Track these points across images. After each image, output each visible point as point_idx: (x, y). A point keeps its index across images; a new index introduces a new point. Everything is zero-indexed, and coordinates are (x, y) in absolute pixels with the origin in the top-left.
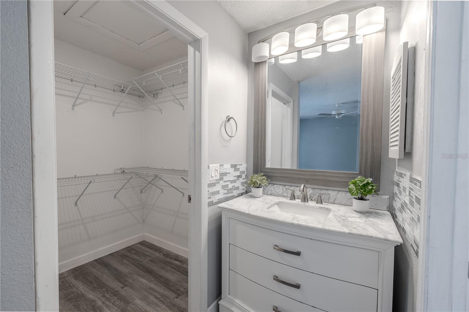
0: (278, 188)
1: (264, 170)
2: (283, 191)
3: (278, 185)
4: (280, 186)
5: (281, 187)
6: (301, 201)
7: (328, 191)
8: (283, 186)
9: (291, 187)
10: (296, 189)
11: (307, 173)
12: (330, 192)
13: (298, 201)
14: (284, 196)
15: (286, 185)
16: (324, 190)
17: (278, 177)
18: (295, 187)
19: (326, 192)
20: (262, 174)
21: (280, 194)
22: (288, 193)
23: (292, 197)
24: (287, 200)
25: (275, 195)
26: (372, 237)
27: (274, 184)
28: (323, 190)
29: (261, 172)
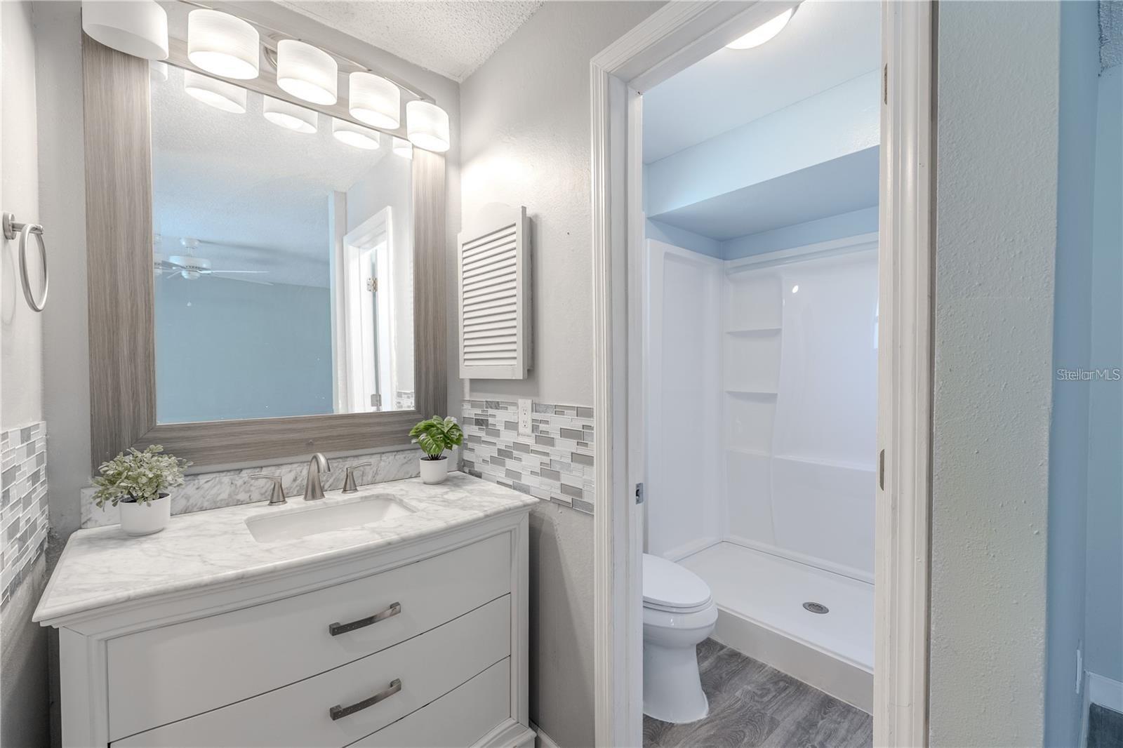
0: (217, 484)
1: (150, 435)
2: (233, 488)
3: (214, 475)
4: (225, 474)
5: (226, 479)
6: (306, 498)
7: (360, 458)
8: (232, 473)
9: (258, 470)
10: (278, 471)
11: (309, 425)
12: (364, 460)
13: (295, 503)
14: (238, 500)
15: (241, 470)
16: (352, 459)
17: (211, 449)
18: (273, 468)
19: (355, 462)
20: (160, 448)
21: (221, 500)
22: (252, 488)
23: (278, 496)
24: (264, 509)
25: (202, 509)
27: (198, 474)
28: (348, 459)
29: (155, 441)
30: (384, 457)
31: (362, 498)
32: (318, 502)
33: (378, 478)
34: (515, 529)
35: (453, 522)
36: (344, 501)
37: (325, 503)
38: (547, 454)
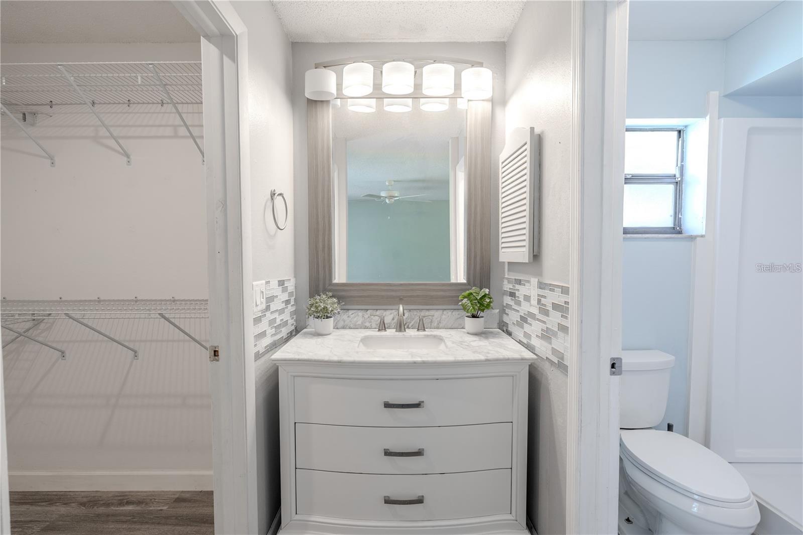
0: (356, 316)
1: (330, 288)
2: (363, 319)
3: (355, 311)
4: (360, 311)
5: (360, 313)
6: (396, 331)
7: (430, 311)
8: (363, 311)
9: (375, 311)
10: (385, 313)
11: (400, 288)
12: (432, 313)
13: (391, 332)
14: (366, 326)
15: (367, 310)
16: (425, 311)
17: (354, 297)
18: (382, 311)
19: (427, 313)
20: (330, 294)
21: (359, 325)
22: (372, 321)
23: (382, 327)
24: (375, 333)
25: (350, 328)
26: (508, 359)
27: (348, 310)
28: (423, 311)
29: (330, 291)
30: (445, 312)
31: (425, 335)
32: (401, 334)
33: (441, 325)
34: (516, 375)
35: (460, 358)
36: (415, 335)
37: (404, 335)
38: (544, 322)
